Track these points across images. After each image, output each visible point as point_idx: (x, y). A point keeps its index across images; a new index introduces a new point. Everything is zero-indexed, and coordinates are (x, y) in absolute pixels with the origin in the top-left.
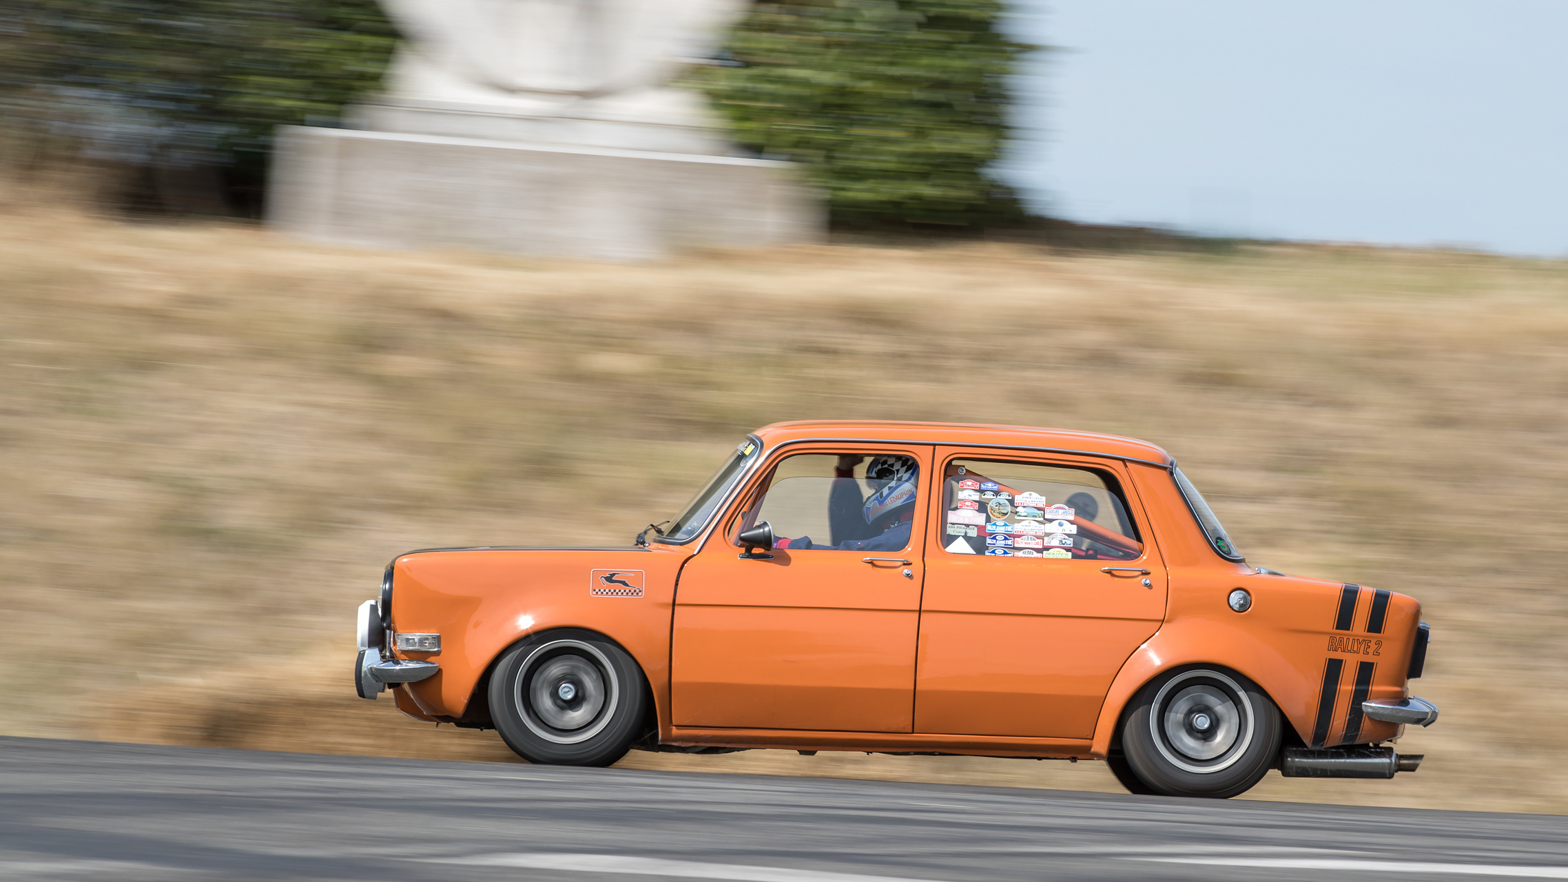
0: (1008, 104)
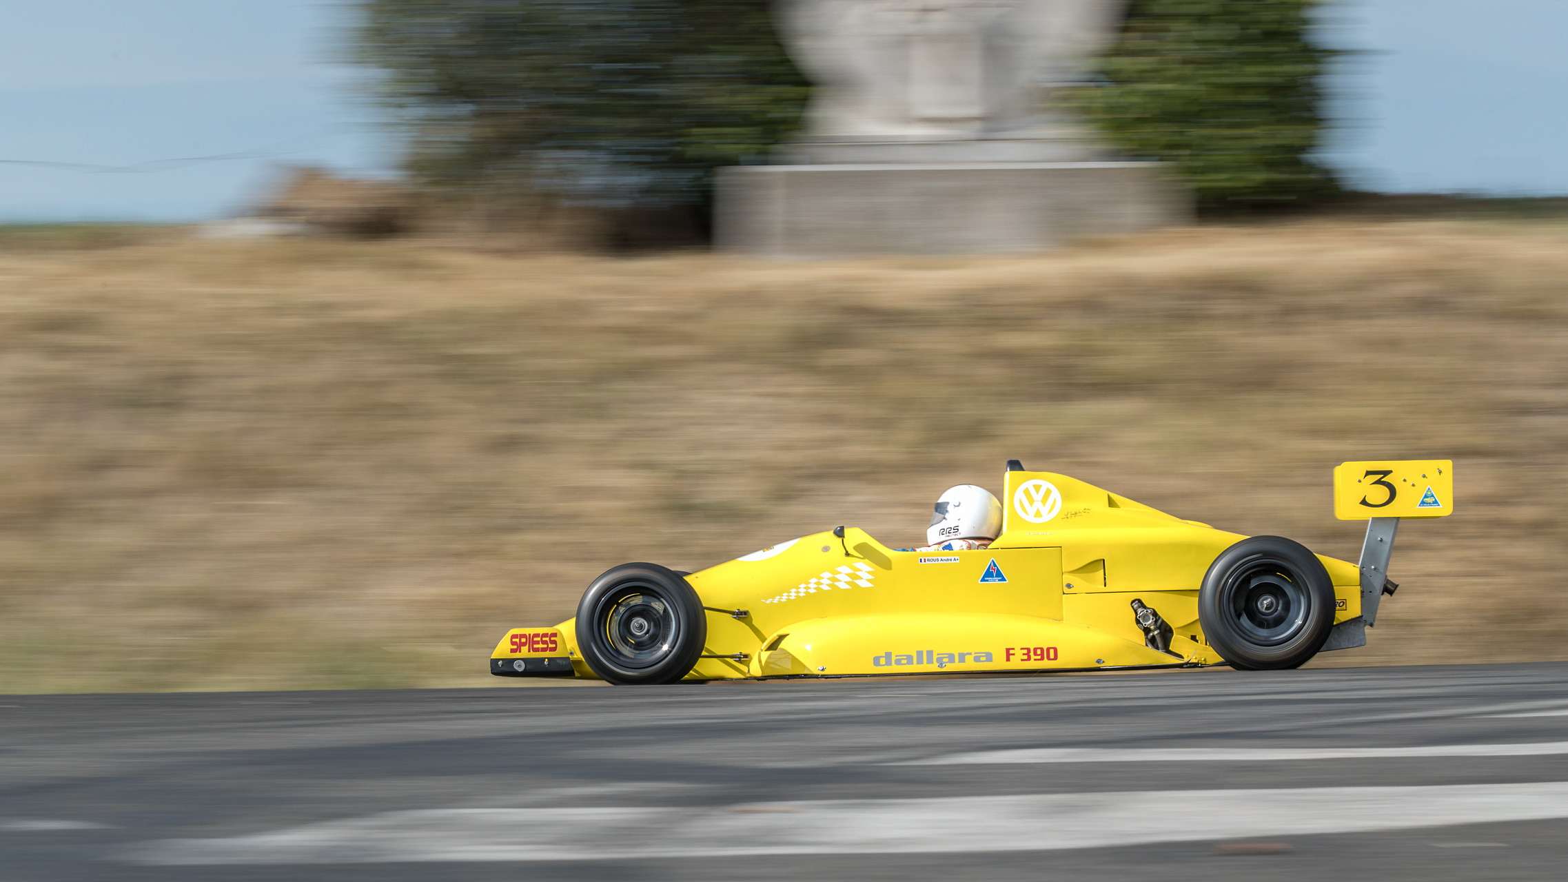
0: (1320, 100)
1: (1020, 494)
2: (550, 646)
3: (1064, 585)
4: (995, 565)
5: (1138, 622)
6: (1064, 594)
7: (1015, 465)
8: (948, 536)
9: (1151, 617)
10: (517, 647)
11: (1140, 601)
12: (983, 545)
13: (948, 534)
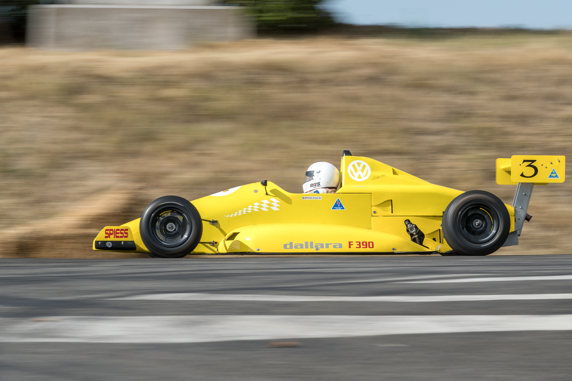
1: (350, 167)
2: (125, 235)
3: (372, 212)
4: (339, 201)
5: (408, 231)
6: (372, 216)
7: (348, 153)
8: (315, 187)
9: (414, 229)
10: (108, 235)
11: (409, 221)
12: (333, 191)
13: (314, 186)
